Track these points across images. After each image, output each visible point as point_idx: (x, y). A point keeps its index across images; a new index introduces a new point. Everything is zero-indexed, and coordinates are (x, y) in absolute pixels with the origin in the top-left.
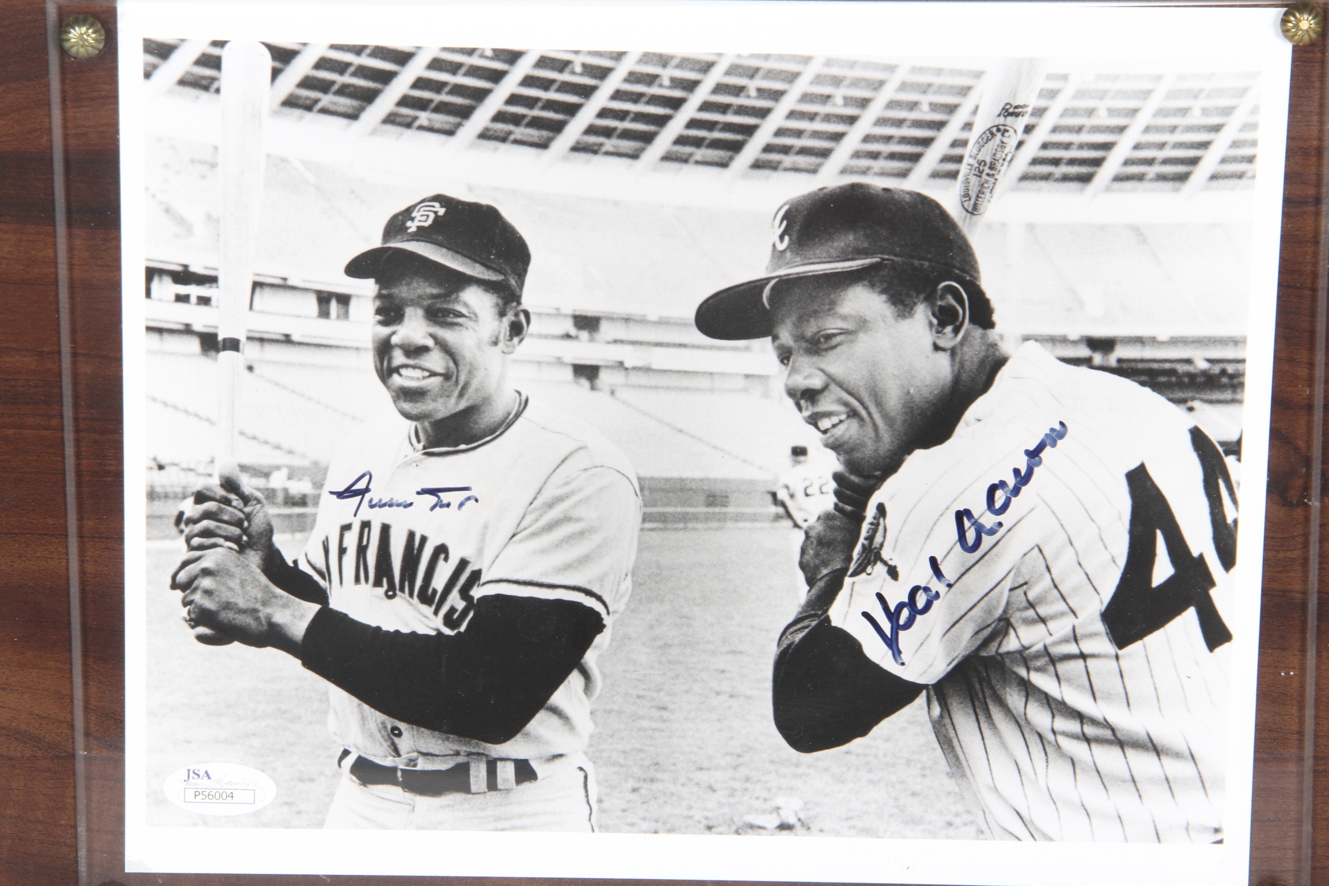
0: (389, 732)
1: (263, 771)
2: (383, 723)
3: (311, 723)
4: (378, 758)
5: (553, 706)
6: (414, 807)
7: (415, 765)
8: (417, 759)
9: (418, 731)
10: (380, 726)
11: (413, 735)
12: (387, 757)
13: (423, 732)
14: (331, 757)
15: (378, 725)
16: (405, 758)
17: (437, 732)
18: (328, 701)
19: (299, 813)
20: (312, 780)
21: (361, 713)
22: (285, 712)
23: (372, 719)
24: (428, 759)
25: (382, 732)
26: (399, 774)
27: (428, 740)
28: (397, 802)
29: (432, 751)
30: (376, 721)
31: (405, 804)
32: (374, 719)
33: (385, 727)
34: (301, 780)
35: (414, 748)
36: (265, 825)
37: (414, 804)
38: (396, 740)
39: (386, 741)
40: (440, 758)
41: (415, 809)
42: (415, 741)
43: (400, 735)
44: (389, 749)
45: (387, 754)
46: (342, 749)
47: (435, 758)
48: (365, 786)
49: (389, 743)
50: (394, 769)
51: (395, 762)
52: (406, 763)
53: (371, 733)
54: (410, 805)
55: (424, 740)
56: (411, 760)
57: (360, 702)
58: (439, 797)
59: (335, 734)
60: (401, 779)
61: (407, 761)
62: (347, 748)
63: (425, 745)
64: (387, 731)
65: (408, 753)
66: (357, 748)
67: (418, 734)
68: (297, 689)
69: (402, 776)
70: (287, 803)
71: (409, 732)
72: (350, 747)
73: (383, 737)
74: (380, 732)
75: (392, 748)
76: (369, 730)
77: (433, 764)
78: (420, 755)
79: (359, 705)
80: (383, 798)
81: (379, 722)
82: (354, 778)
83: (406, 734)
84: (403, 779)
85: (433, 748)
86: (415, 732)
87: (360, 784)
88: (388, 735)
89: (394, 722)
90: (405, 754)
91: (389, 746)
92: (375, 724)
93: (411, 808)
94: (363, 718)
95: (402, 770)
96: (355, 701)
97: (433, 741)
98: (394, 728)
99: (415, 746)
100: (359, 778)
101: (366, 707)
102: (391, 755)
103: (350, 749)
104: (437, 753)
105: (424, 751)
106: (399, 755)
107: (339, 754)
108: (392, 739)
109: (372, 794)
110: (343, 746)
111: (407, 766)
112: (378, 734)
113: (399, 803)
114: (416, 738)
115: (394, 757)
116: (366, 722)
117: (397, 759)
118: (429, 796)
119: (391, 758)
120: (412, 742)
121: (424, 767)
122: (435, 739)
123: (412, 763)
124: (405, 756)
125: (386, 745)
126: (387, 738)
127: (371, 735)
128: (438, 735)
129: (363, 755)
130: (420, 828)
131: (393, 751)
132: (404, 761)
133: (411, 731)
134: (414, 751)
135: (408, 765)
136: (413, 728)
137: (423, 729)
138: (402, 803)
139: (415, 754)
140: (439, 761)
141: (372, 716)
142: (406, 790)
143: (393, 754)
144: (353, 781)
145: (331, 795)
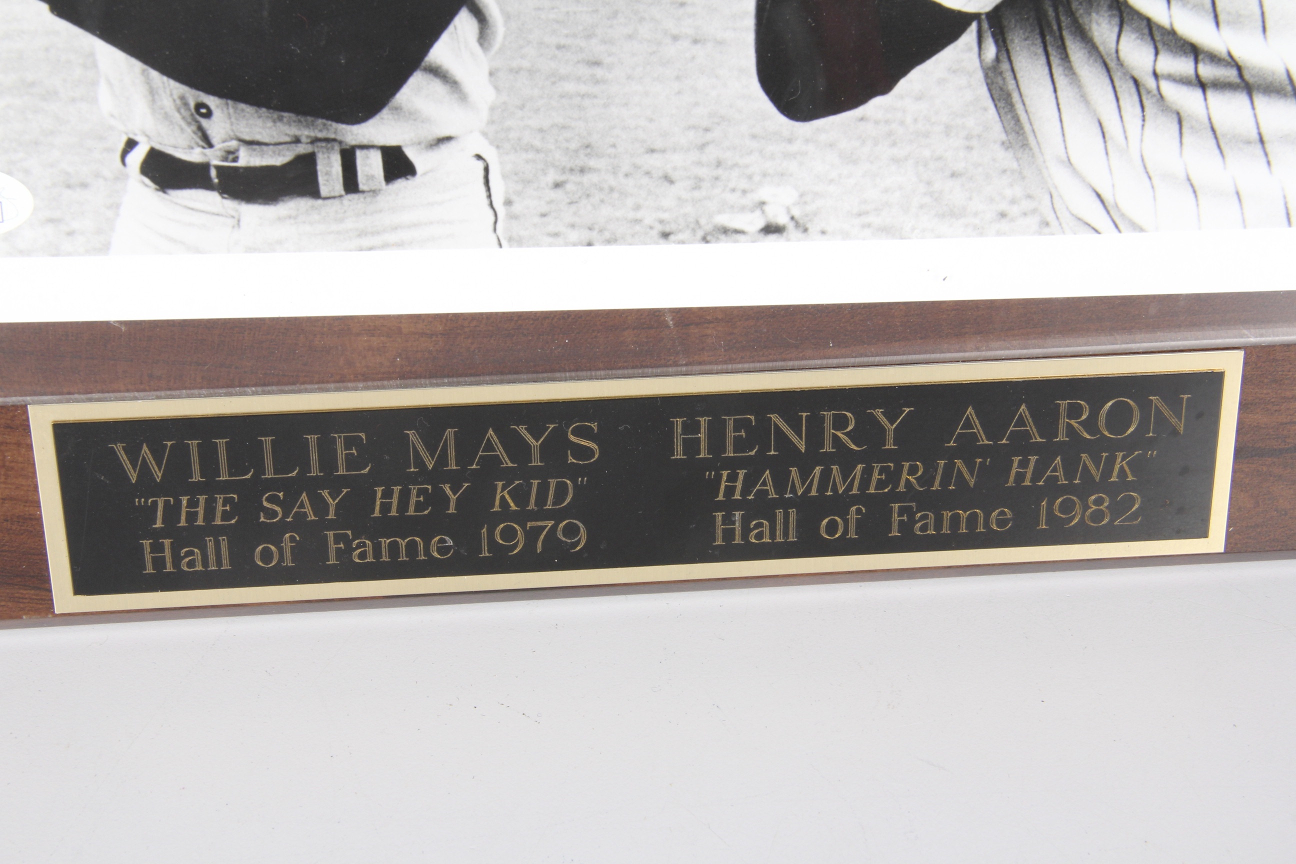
0: (193, 110)
1: (10, 173)
2: (182, 98)
3: (73, 100)
4: (180, 150)
5: (434, 65)
6: (239, 221)
7: (235, 160)
8: (237, 150)
9: (235, 109)
10: (178, 102)
11: (229, 114)
12: (192, 148)
13: (243, 110)
14: (109, 150)
15: (174, 101)
16: (220, 150)
17: (264, 110)
18: (95, 65)
19: (71, 234)
20: (84, 185)
21: (148, 83)
22: (32, 84)
23: (165, 92)
24: (254, 150)
25: (182, 111)
26: (213, 173)
27: (251, 122)
28: (213, 214)
29: (258, 138)
30: (171, 95)
31: (226, 216)
32: (168, 92)
33: (186, 104)
34: (69, 186)
35: (232, 134)
36: (22, 253)
37: (239, 216)
38: (204, 122)
39: (189, 124)
40: (271, 147)
41: (242, 223)
42: (232, 124)
43: (209, 115)
44: (195, 137)
45: (193, 144)
46: (124, 140)
47: (265, 148)
48: (165, 192)
49: (194, 128)
50: (205, 167)
51: (205, 155)
52: (222, 157)
53: (166, 113)
54: (233, 217)
55: (245, 122)
56: (229, 152)
57: (145, 67)
58: (275, 205)
59: (112, 116)
60: (216, 181)
61: (224, 154)
62: (132, 136)
63: (247, 130)
64: (190, 110)
65: (224, 142)
66: (147, 136)
67: (235, 112)
68: (47, 50)
69: (218, 176)
70: (51, 221)
71: (222, 110)
72: (136, 135)
73: (184, 118)
74: (179, 110)
75: (200, 134)
76: (162, 109)
77: (262, 157)
78: (241, 143)
79: (144, 71)
80: (192, 209)
81: (176, 97)
82: (147, 181)
83: (217, 114)
84: (220, 181)
85: (260, 133)
86: (231, 111)
87: (157, 190)
88: (192, 115)
89: (199, 96)
90: (219, 143)
91: (194, 133)
92: (170, 99)
93: (235, 221)
94: (152, 92)
95: (218, 168)
96: (137, 65)
97: (259, 122)
98: (199, 106)
99: (233, 131)
100: (154, 179)
101: (154, 74)
102: (199, 146)
103: (137, 138)
104: (267, 140)
105: (247, 138)
106: (210, 145)
107: (121, 145)
108: (197, 122)
109: (176, 204)
110: (126, 134)
111: (223, 161)
112: (177, 115)
113: (218, 215)
114: (233, 120)
115: (204, 148)
116: (156, 97)
117: (208, 151)
118: (260, 204)
119: (198, 150)
120: (228, 126)
121: (248, 162)
122: (261, 119)
123: (231, 157)
124: (219, 145)
125: (189, 130)
126: (189, 120)
127: (166, 116)
128: (267, 114)
129: (158, 147)
130: (250, 250)
131: (203, 141)
132: (219, 153)
133: (225, 109)
134: (232, 139)
135: (225, 159)
136: (227, 104)
137: (242, 106)
138: (222, 215)
139: (234, 144)
140: (270, 153)
141: (165, 88)
142: (226, 196)
143: (201, 143)
144: (146, 185)
145: (115, 207)
